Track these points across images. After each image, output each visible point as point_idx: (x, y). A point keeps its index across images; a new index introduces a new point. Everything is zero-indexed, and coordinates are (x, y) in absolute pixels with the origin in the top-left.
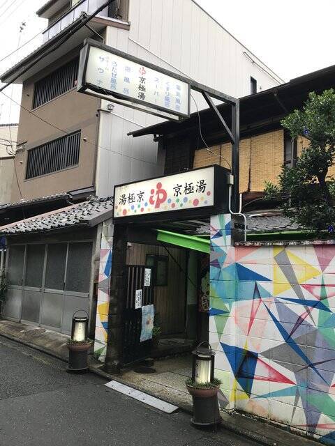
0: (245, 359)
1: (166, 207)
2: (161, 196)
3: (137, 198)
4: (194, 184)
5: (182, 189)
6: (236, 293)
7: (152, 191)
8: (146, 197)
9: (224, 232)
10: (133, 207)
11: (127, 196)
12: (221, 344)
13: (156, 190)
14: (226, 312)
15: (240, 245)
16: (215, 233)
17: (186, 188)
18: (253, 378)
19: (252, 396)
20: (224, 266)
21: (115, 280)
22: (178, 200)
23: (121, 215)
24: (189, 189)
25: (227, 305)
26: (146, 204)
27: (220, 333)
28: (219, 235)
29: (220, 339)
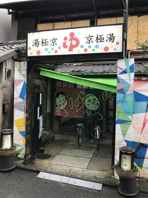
0: (139, 148)
1: (78, 51)
2: (74, 43)
3: (50, 43)
4: (105, 36)
5: (94, 39)
6: (134, 109)
7: (65, 39)
8: (60, 42)
9: (128, 71)
10: (46, 50)
11: (40, 40)
12: (125, 140)
13: (69, 38)
14: (129, 121)
15: (138, 79)
16: (121, 71)
17: (97, 38)
18: (144, 158)
19: (143, 168)
20: (128, 93)
21: (28, 102)
22: (90, 47)
23: (35, 54)
24: (100, 39)
25: (130, 117)
26: (60, 48)
27: (124, 134)
28: (124, 72)
29: (124, 138)
